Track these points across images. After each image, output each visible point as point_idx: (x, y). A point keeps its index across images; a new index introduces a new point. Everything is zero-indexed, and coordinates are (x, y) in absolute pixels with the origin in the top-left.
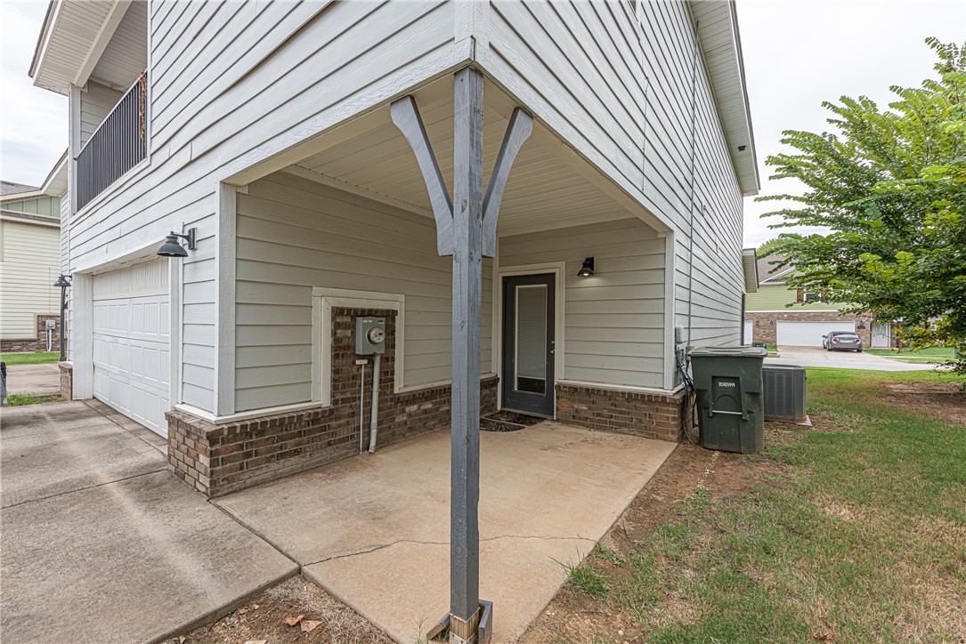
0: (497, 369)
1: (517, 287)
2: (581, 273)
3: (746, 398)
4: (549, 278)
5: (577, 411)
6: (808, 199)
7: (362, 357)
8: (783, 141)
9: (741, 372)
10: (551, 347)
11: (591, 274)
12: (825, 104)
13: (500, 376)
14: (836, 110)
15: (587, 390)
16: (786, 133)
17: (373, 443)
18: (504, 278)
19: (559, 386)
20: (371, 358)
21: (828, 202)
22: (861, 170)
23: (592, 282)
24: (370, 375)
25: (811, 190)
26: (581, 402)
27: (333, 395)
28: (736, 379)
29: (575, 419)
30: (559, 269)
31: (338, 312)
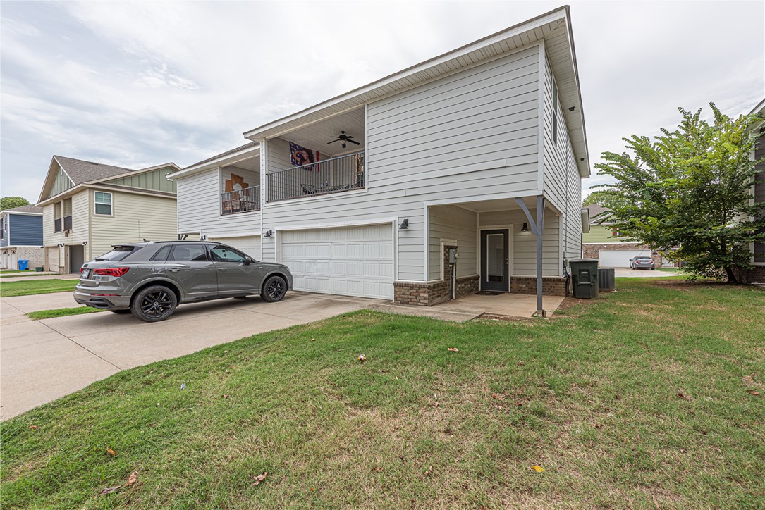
0: (479, 272)
1: (488, 235)
2: (522, 230)
3: (592, 277)
4: (506, 232)
5: (521, 287)
6: (617, 186)
7: (451, 264)
8: (602, 157)
9: (590, 267)
10: (506, 261)
11: (527, 230)
12: (623, 139)
13: (480, 275)
14: (629, 142)
15: (526, 278)
16: (603, 153)
17: (454, 296)
18: (481, 231)
19: (511, 278)
20: (453, 264)
21: (627, 188)
22: (642, 173)
23: (526, 233)
24: (452, 271)
25: (618, 182)
26: (522, 284)
27: (445, 277)
28: (588, 270)
29: (520, 291)
30: (511, 228)
31: (446, 247)
